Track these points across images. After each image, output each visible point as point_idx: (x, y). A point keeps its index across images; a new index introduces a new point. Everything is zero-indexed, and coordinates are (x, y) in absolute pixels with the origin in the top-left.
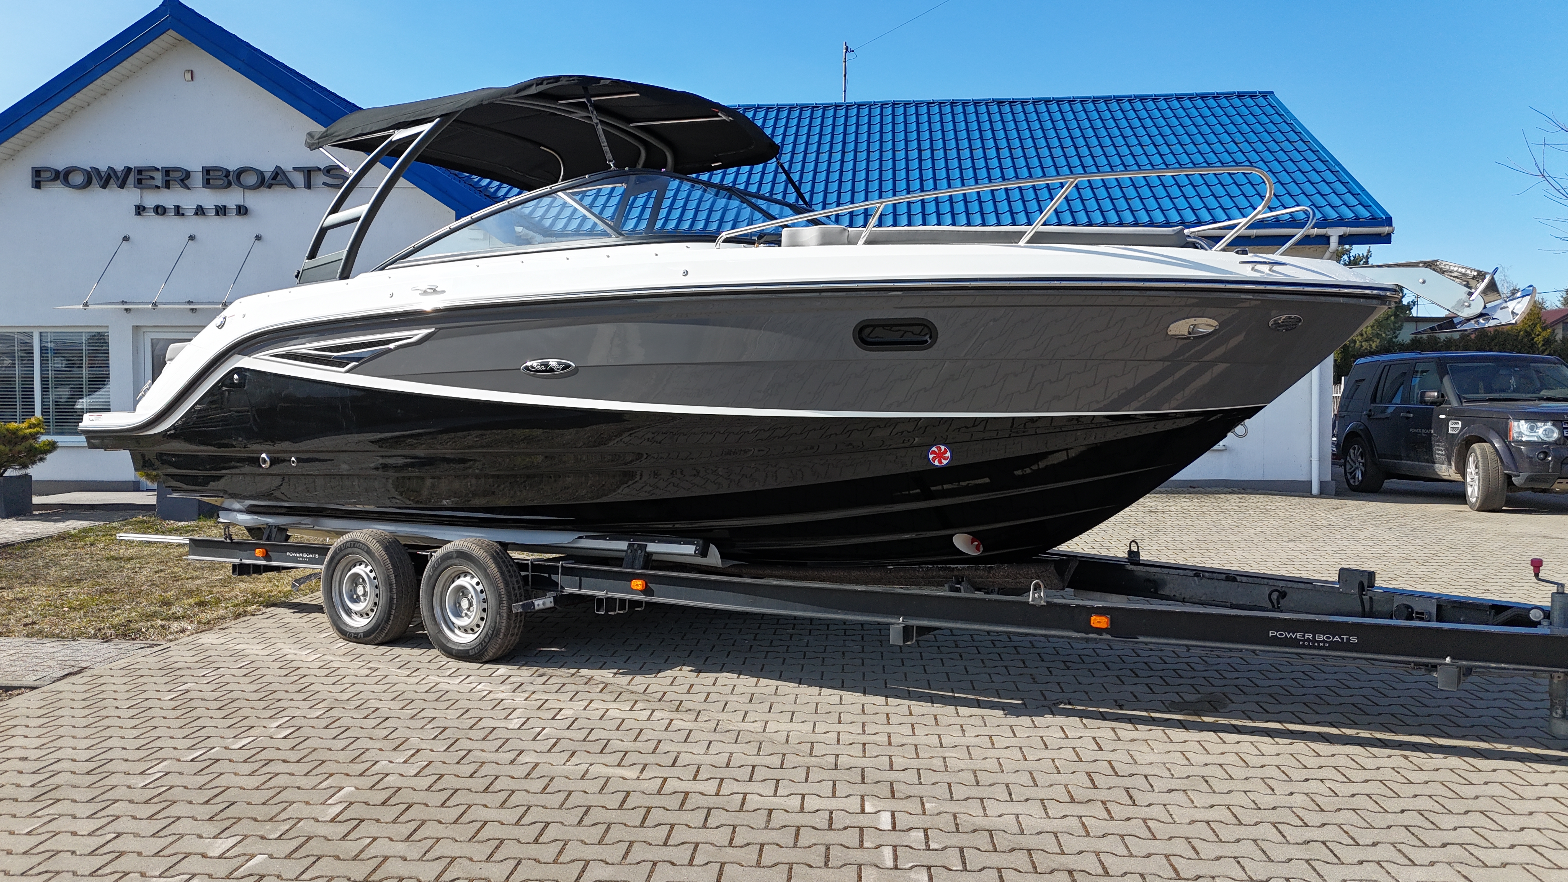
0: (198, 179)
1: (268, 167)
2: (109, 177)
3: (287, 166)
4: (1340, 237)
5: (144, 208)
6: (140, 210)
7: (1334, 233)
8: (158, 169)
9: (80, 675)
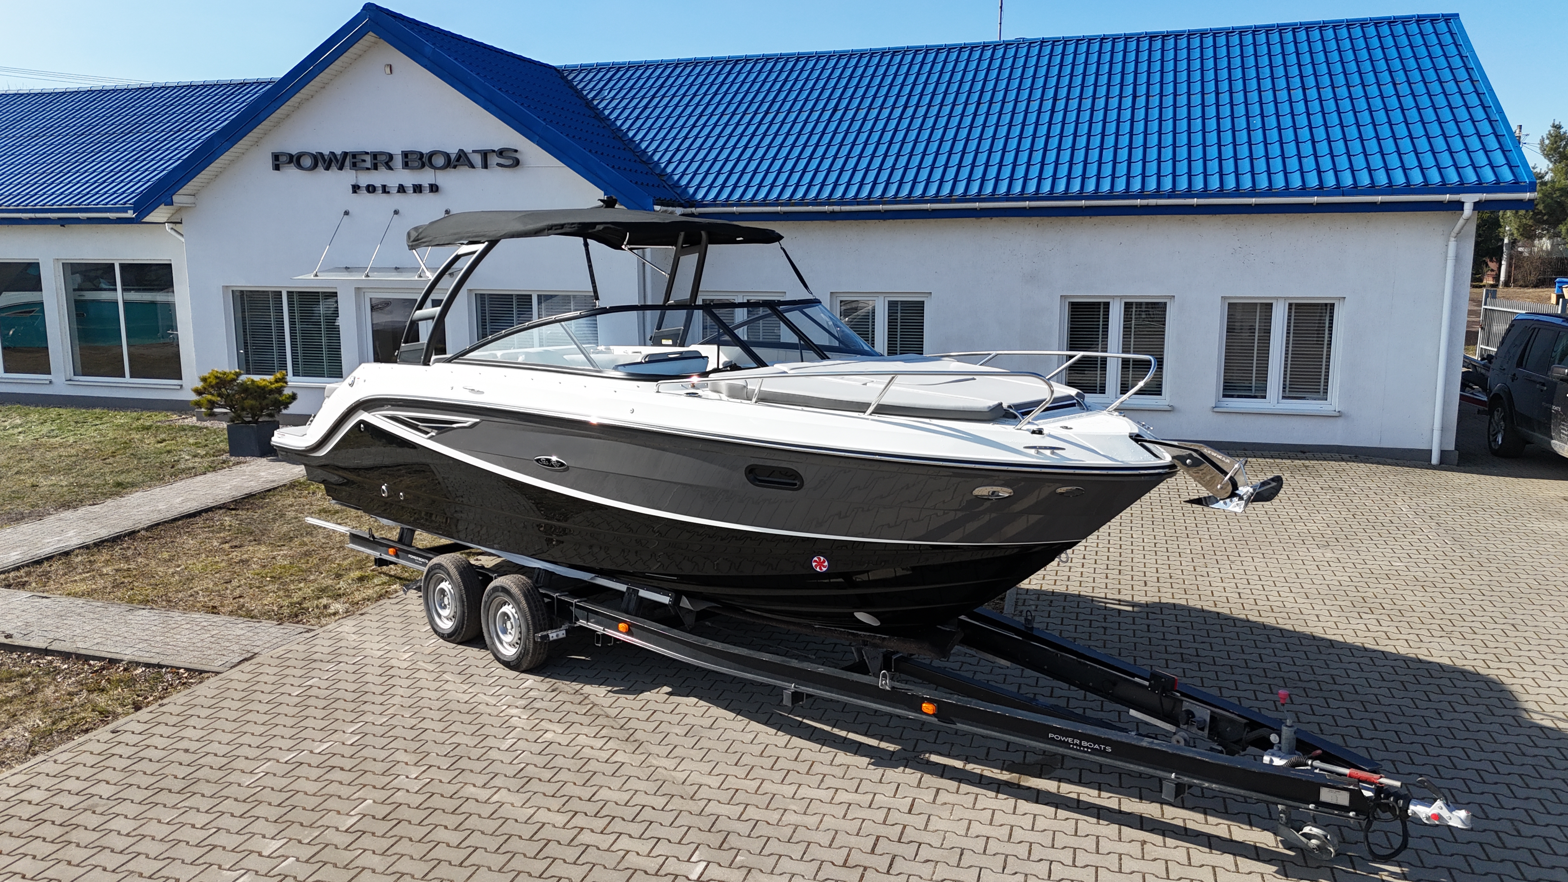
0: (398, 161)
1: (453, 151)
2: (331, 161)
3: (468, 149)
4: (1475, 203)
5: (359, 187)
6: (356, 188)
7: (1469, 200)
8: (367, 153)
9: (250, 662)
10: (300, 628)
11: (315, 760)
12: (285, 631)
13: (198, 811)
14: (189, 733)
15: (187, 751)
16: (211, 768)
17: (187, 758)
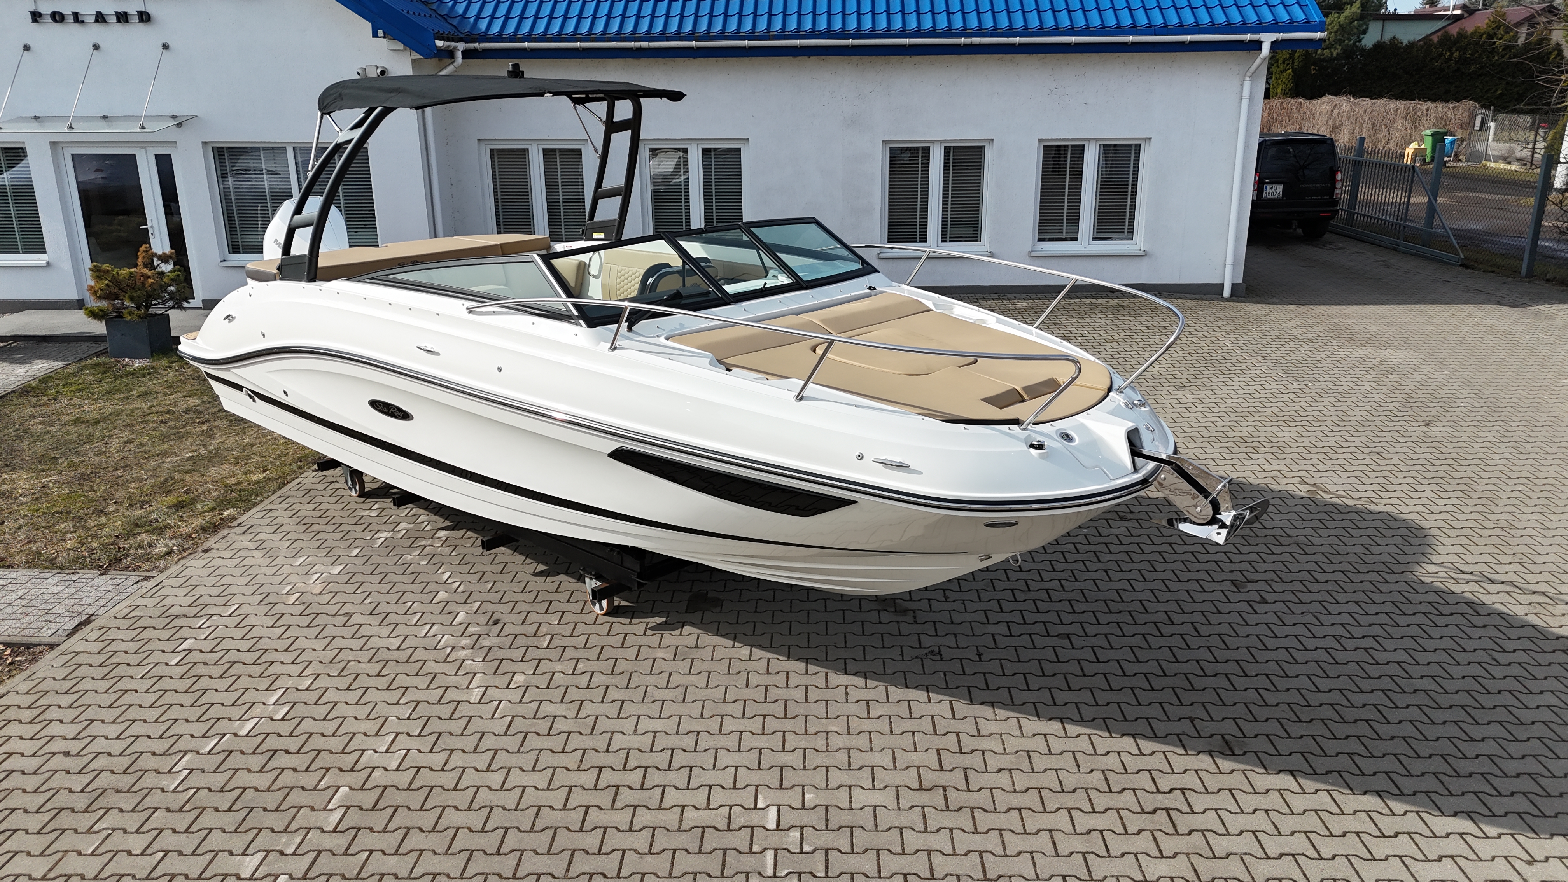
4: (1272, 43)
5: (40, 15)
6: (36, 16)
7: (1267, 39)
9: (89, 627)
10: (134, 577)
11: (248, 745)
12: (116, 582)
13: (125, 831)
14: (55, 729)
15: (67, 754)
16: (113, 772)
17: (74, 764)
